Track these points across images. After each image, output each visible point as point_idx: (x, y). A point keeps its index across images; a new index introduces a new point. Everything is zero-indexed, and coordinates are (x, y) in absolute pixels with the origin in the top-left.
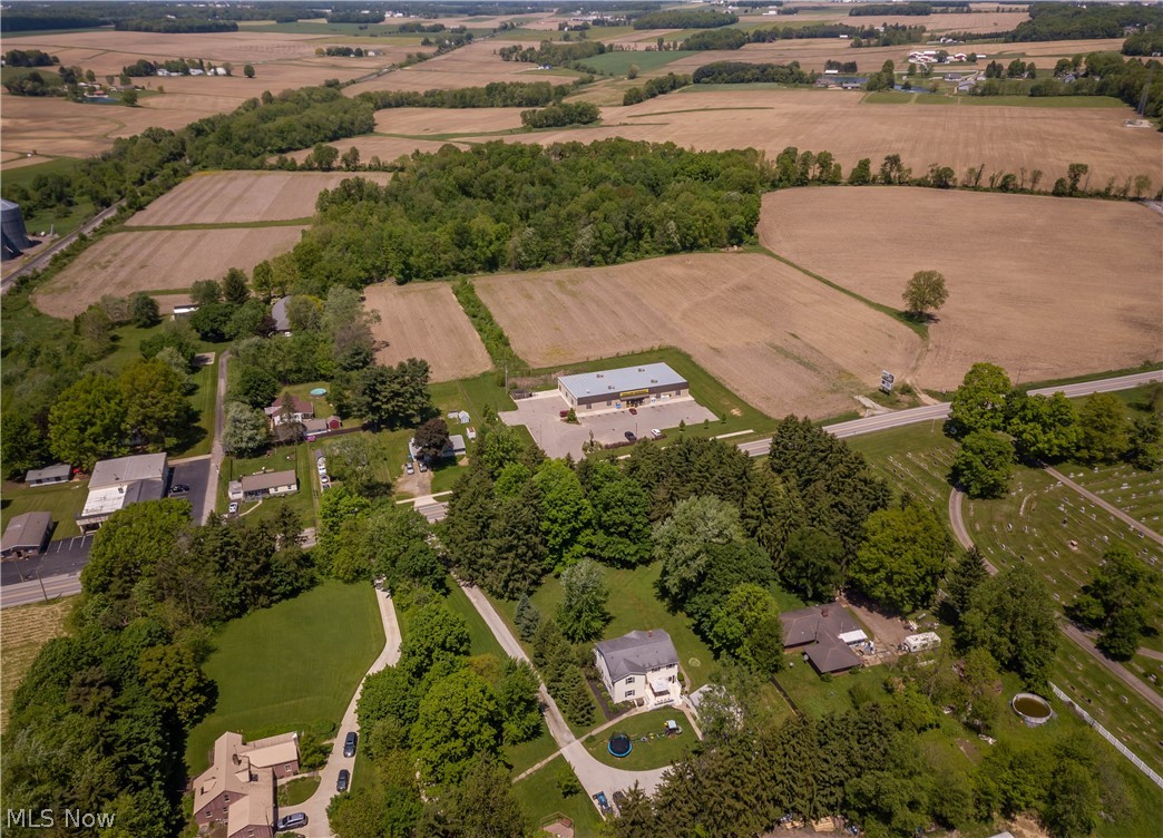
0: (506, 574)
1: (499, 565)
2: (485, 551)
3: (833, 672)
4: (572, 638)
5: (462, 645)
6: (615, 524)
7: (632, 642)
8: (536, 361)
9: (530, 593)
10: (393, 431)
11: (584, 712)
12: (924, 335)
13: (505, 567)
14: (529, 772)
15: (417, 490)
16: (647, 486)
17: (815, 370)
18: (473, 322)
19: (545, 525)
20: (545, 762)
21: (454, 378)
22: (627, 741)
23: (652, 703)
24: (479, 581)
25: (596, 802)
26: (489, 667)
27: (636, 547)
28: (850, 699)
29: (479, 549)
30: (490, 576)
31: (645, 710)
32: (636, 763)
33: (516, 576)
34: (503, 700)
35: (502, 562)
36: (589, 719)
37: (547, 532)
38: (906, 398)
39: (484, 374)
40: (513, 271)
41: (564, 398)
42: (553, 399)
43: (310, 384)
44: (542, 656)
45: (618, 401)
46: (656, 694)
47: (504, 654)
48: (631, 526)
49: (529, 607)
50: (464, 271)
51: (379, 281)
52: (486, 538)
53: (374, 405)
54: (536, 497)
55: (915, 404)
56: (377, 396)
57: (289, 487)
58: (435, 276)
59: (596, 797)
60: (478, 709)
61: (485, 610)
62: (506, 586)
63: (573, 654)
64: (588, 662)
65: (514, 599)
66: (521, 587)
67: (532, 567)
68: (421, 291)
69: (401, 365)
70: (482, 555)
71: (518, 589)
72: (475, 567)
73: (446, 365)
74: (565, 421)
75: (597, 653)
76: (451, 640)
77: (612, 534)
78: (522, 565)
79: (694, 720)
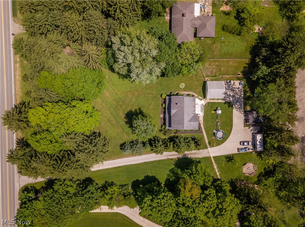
14: (217, 171)
20: (214, 164)
59: (238, 151)
79: (214, 100)
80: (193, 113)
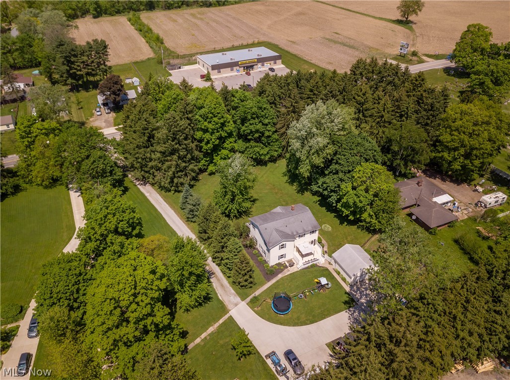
0: (171, 173)
1: (165, 167)
2: (153, 156)
3: (438, 227)
4: (228, 216)
5: (134, 229)
6: (252, 132)
7: (279, 216)
8: (181, 51)
9: (192, 186)
10: (87, 92)
11: (247, 277)
12: (411, 29)
13: (169, 167)
14: (203, 336)
15: (104, 124)
16: (273, 103)
17: (354, 48)
18: (140, 34)
19: (199, 135)
20: (217, 325)
21: (129, 62)
22: (288, 299)
23: (300, 264)
24: (151, 180)
25: (269, 362)
26: (160, 247)
27: (267, 149)
28: (457, 247)
29: (148, 155)
30: (159, 175)
31: (296, 270)
32: (298, 318)
33: (180, 174)
34: (175, 277)
35: (167, 164)
36: (251, 283)
37: (201, 141)
38: (414, 58)
39: (149, 59)
40: (164, 10)
41: (202, 68)
42: (195, 69)
43: (33, 69)
44: (205, 232)
45: (238, 68)
46: (303, 256)
47: (173, 233)
48: (263, 134)
49: (191, 195)
50: (135, 10)
51: (82, 17)
52: (152, 146)
53: (71, 72)
54: (191, 112)
55: (421, 62)
56: (73, 66)
57: (8, 125)
58: (117, 13)
59: (268, 356)
60: (149, 291)
61: (157, 201)
62: (172, 181)
63: (232, 229)
64: (244, 233)
65: (179, 192)
66: (184, 182)
67: (191, 166)
68: (108, 21)
69: (88, 43)
70: (151, 160)
71: (182, 184)
72: (146, 169)
73: (123, 55)
74: (204, 81)
75: (251, 227)
76: (123, 226)
77: (249, 140)
78: (184, 164)
79: (338, 275)
80: (293, 233)
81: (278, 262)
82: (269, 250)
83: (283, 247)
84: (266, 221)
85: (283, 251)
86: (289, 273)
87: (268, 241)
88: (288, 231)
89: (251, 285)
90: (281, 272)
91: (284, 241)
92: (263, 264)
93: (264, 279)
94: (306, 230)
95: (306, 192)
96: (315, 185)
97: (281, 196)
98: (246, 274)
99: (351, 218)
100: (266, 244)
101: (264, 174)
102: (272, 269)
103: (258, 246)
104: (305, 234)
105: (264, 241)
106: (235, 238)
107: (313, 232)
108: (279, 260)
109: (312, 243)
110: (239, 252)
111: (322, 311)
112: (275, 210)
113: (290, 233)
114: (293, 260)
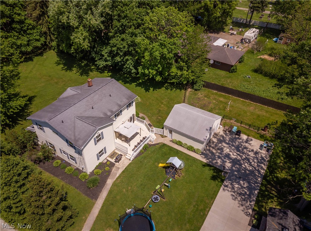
46: (128, 140)
75: (36, 129)
79: (181, 146)
80: (105, 114)
81: (97, 163)
82: (80, 153)
83: (99, 138)
84: (57, 111)
85: (101, 145)
86: (120, 171)
87: (73, 138)
88: (97, 113)
89: (72, 221)
90: (109, 175)
91: (100, 129)
92: (77, 177)
93: (87, 198)
94: (122, 104)
95: (90, 73)
96: (100, 60)
97: (64, 84)
98: (54, 210)
99: (158, 78)
100: (71, 145)
101: (32, 69)
102: (94, 177)
103: (58, 153)
104: (121, 111)
105: (67, 141)
106: (8, 157)
107: (129, 105)
108: (98, 159)
109: (131, 121)
110: (26, 178)
111: (194, 206)
112: (65, 94)
113: (102, 116)
114: (116, 151)
